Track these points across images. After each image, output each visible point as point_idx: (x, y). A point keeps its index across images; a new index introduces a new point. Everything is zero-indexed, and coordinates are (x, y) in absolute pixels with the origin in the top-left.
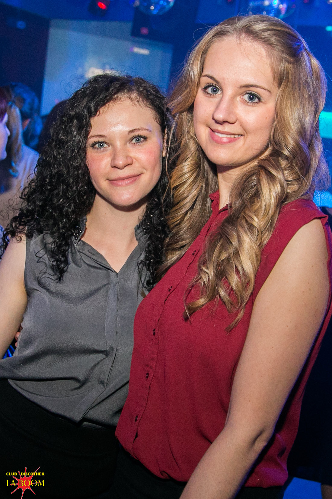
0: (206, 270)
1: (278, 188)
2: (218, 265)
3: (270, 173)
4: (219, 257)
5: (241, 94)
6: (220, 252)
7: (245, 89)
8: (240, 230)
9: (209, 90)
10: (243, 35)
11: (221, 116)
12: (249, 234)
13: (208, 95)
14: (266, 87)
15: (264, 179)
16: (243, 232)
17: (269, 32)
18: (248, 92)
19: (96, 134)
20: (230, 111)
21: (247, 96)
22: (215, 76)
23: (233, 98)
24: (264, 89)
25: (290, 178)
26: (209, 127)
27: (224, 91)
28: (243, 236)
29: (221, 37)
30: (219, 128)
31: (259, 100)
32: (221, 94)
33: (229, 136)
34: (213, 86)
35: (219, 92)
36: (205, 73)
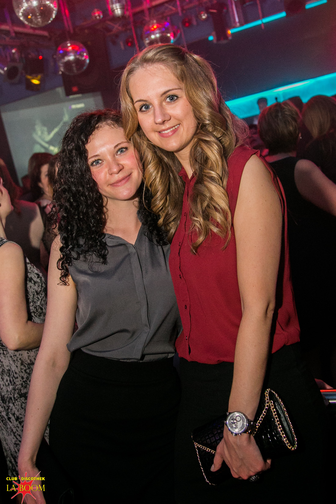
0: (196, 219)
1: (216, 147)
2: (203, 212)
3: (205, 140)
4: (202, 207)
5: (164, 100)
6: (202, 204)
7: (165, 96)
8: (206, 183)
9: (143, 109)
10: (145, 64)
11: (160, 120)
12: (212, 183)
13: (145, 112)
14: (177, 87)
15: (204, 146)
16: (208, 183)
17: (158, 54)
18: (167, 96)
19: (92, 155)
20: (164, 114)
21: (168, 98)
22: (142, 98)
23: (161, 105)
24: (176, 89)
25: (219, 136)
26: (157, 131)
27: (153, 104)
28: (210, 186)
29: (132, 73)
30: (163, 127)
31: (177, 97)
32: (152, 107)
33: (171, 129)
34: (145, 105)
35: (151, 107)
36: (135, 100)
